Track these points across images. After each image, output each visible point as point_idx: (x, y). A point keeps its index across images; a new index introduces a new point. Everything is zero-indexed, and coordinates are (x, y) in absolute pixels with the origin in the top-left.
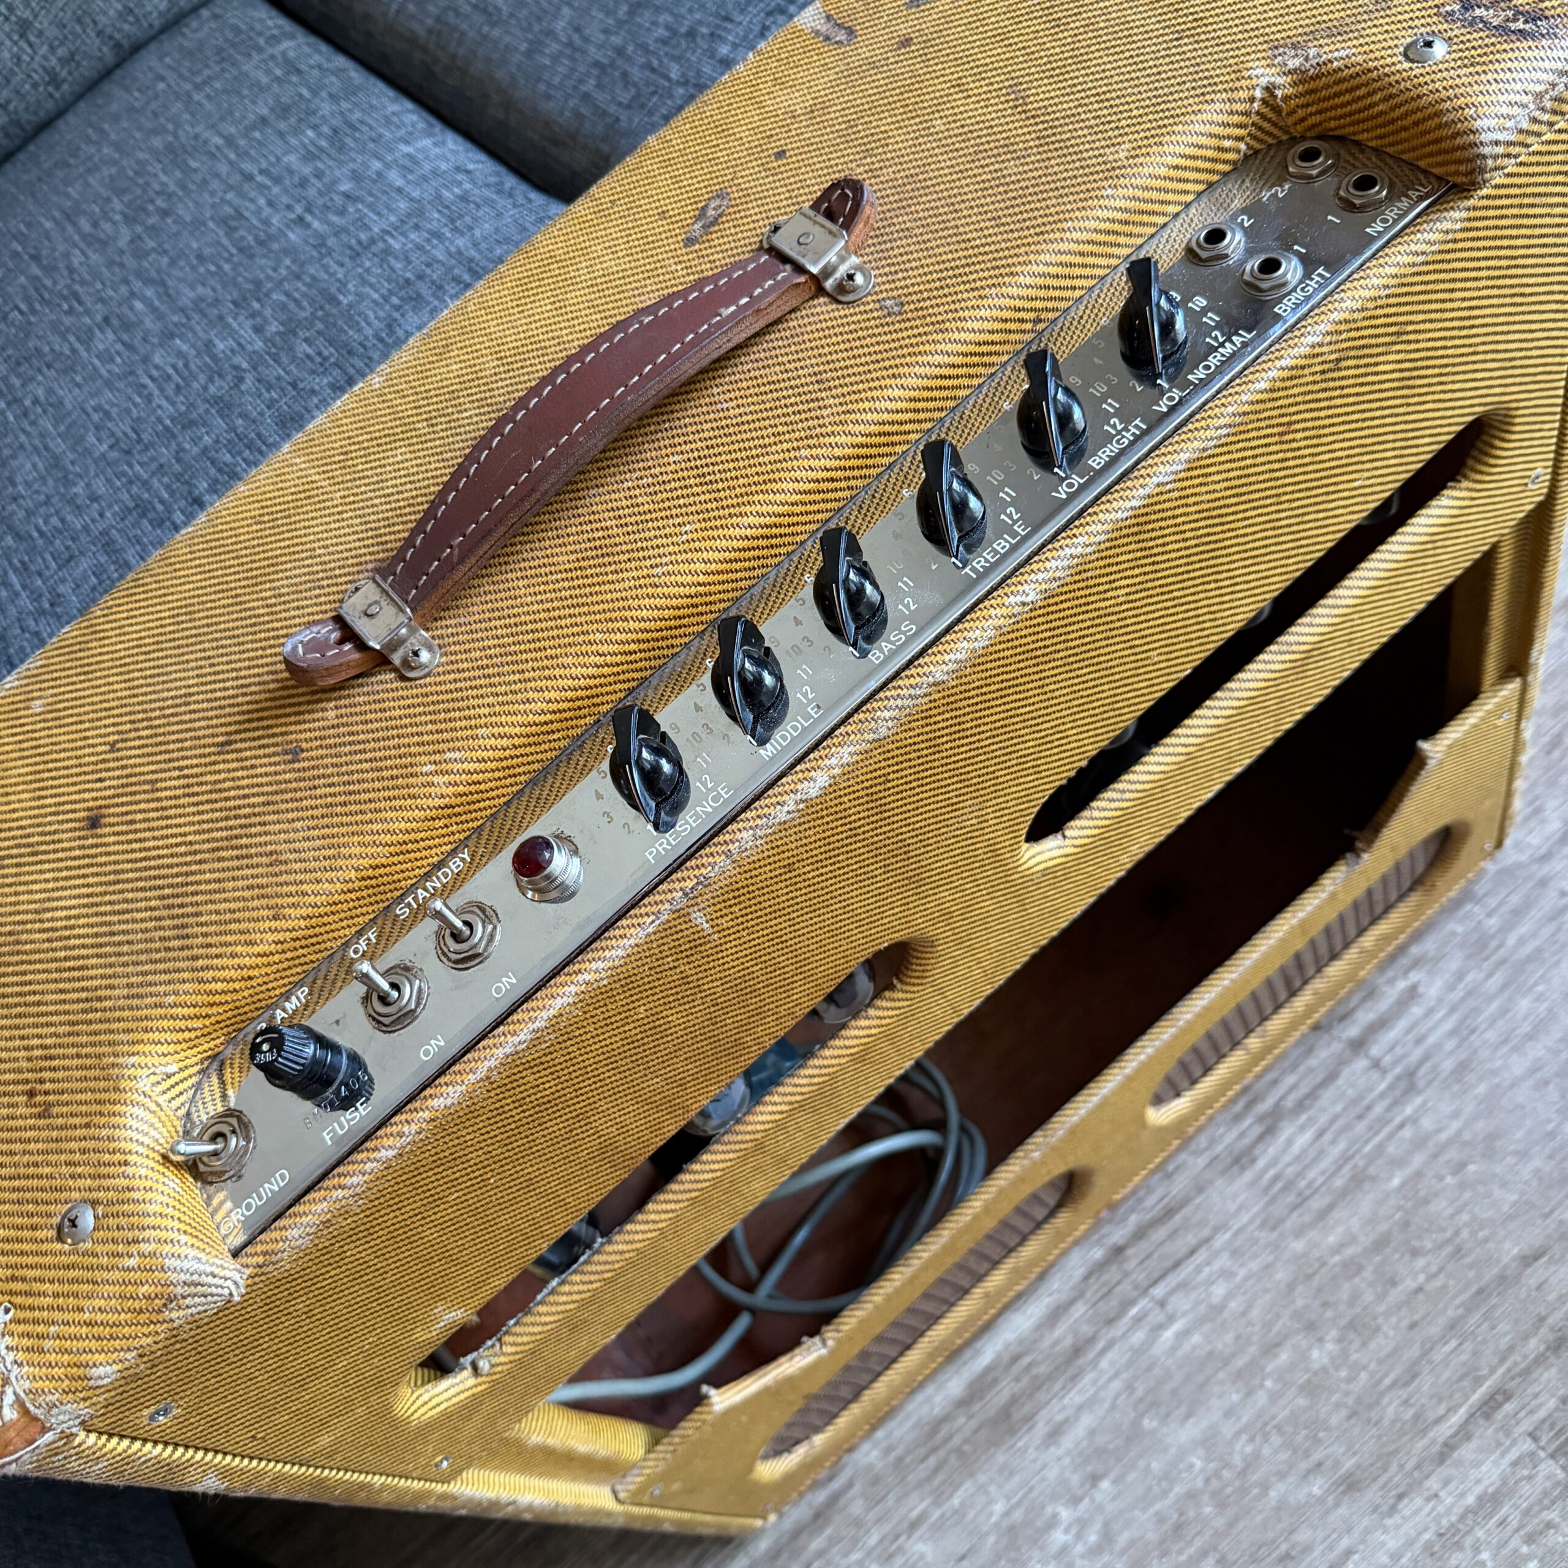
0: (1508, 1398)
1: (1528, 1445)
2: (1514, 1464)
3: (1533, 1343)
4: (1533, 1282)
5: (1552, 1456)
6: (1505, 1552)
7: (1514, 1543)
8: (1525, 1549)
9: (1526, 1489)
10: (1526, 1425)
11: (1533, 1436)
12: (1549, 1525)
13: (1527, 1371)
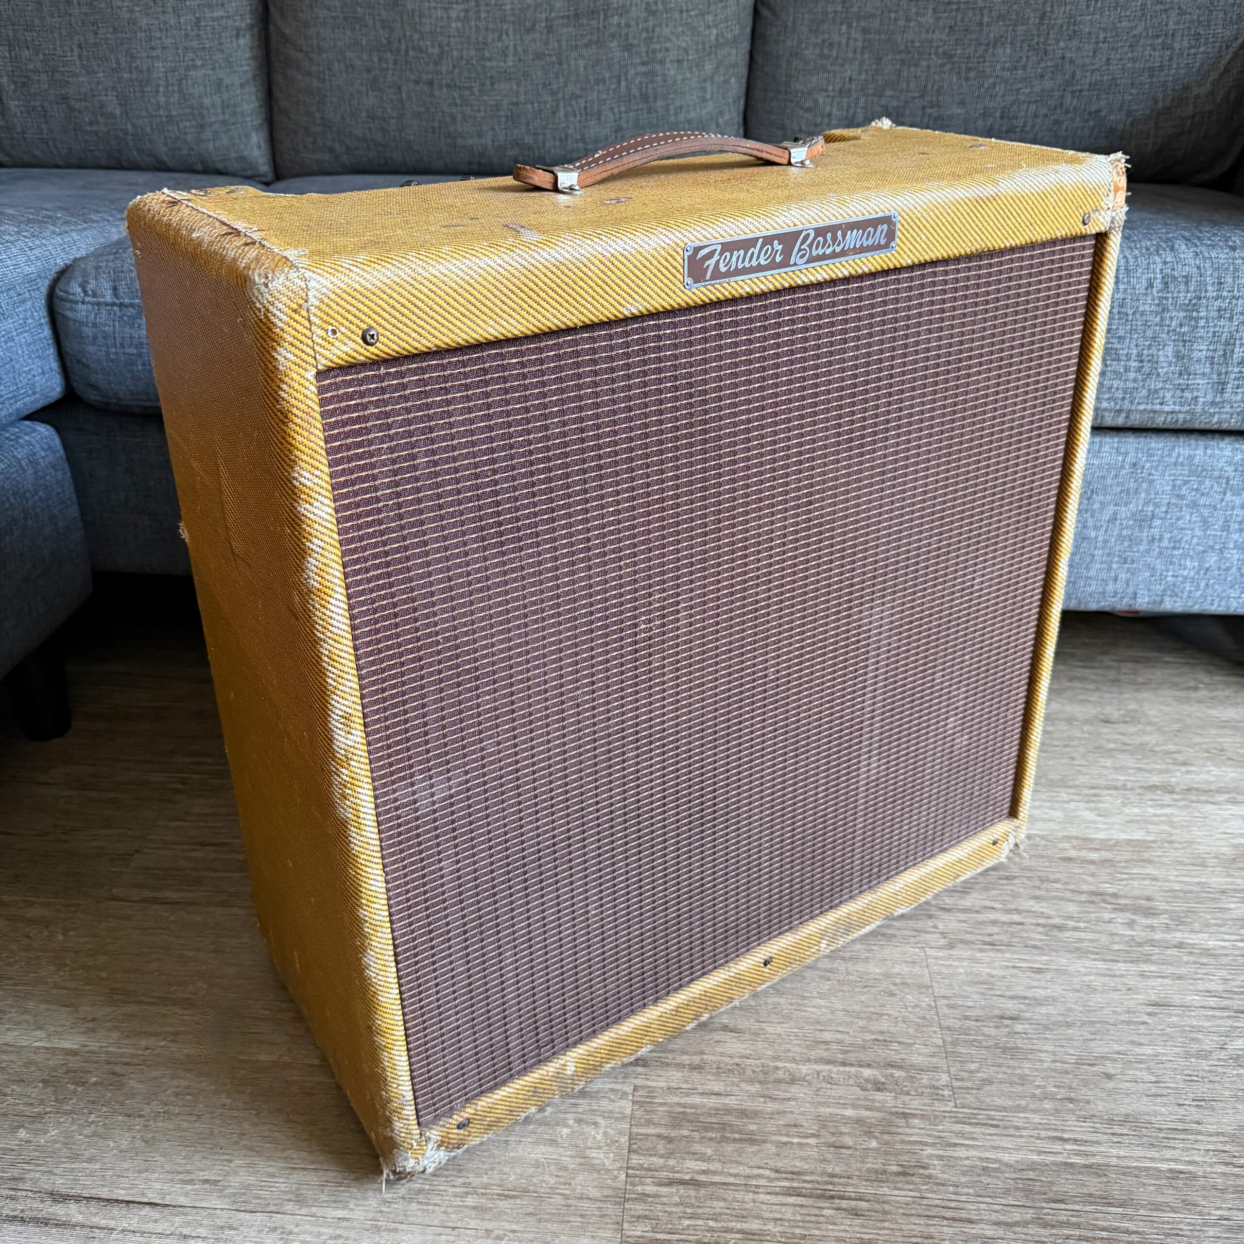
0: (644, 1066)
1: (629, 1089)
2: (612, 1090)
3: (685, 1057)
4: (717, 1038)
5: (633, 1102)
6: (561, 1115)
7: (569, 1116)
8: (571, 1122)
9: (605, 1103)
10: (639, 1082)
11: (636, 1089)
12: (595, 1124)
13: (668, 1065)
